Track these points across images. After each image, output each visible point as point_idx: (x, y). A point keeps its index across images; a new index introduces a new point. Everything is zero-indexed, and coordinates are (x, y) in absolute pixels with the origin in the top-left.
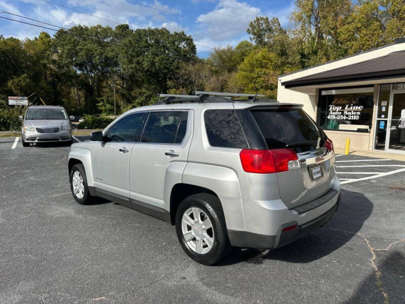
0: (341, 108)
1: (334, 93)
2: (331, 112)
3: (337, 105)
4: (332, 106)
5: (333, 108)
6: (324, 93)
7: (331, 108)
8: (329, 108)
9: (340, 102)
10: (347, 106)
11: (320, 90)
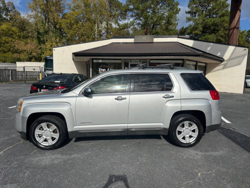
0: (105, 70)
1: (101, 62)
2: (100, 72)
3: (103, 68)
4: (100, 69)
5: (101, 70)
6: (95, 61)
7: (100, 70)
8: (99, 69)
9: (104, 66)
10: (108, 69)
11: (93, 59)
